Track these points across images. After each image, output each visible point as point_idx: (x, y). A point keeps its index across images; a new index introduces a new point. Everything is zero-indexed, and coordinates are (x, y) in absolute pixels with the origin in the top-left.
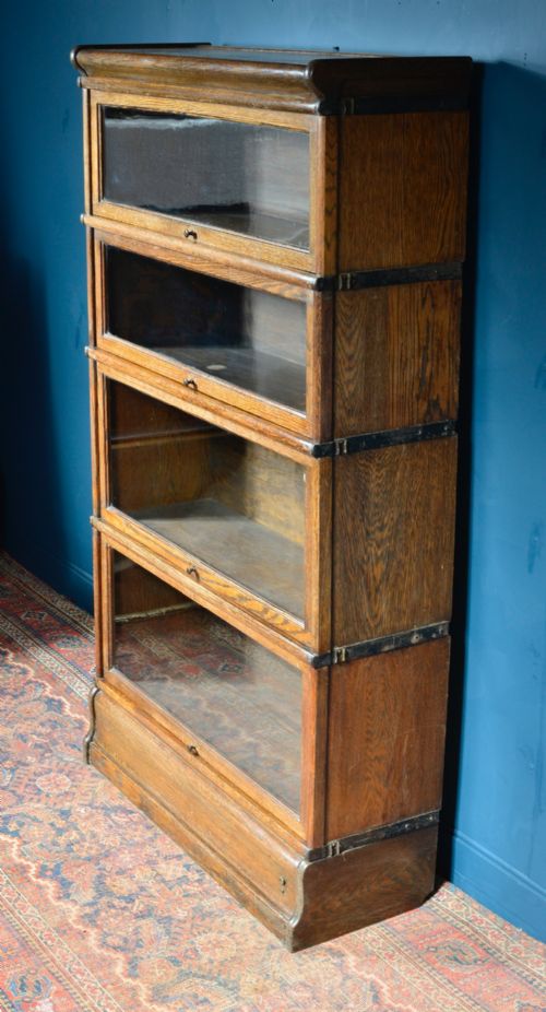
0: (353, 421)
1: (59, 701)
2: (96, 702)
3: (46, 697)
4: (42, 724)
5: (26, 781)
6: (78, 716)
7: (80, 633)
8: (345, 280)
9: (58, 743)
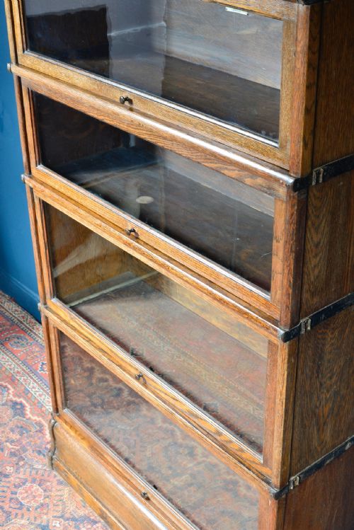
0: (316, 300)
1: (21, 404)
2: (55, 431)
3: (11, 401)
4: (12, 430)
5: (9, 495)
6: (38, 419)
7: (25, 332)
8: (318, 174)
9: (27, 450)
